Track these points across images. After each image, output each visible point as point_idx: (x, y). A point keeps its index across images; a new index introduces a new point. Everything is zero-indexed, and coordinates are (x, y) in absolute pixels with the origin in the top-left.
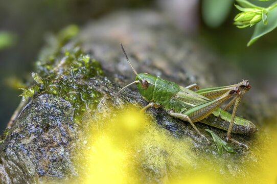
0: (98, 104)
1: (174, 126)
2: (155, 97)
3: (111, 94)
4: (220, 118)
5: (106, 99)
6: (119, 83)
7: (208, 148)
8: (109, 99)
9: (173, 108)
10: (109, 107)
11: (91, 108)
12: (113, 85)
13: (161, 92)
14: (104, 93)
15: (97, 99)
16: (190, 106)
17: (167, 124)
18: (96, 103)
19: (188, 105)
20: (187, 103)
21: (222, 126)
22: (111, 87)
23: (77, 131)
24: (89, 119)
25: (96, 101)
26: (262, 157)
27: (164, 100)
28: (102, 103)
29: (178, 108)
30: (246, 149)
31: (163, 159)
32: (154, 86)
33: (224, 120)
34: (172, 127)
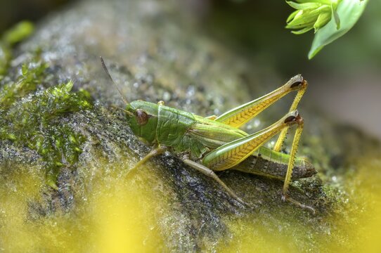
0: (81, 153)
1: (201, 184)
2: (159, 136)
3: (98, 135)
4: (261, 158)
5: (93, 145)
6: (109, 116)
7: (255, 218)
8: (98, 145)
9: (189, 150)
10: (98, 158)
11: (70, 162)
12: (100, 120)
13: (169, 127)
14: (88, 134)
15: (78, 146)
16: (214, 143)
17: (189, 181)
18: (77, 152)
19: (211, 143)
20: (209, 140)
21: (265, 170)
22: (97, 124)
23: (53, 199)
24: (68, 178)
25: (77, 149)
26: (337, 226)
27: (173, 139)
28: (87, 151)
29: (197, 149)
30: (311, 214)
31: (190, 238)
32: (157, 118)
33: (267, 161)
34: (198, 185)
